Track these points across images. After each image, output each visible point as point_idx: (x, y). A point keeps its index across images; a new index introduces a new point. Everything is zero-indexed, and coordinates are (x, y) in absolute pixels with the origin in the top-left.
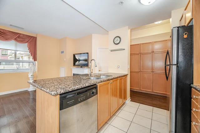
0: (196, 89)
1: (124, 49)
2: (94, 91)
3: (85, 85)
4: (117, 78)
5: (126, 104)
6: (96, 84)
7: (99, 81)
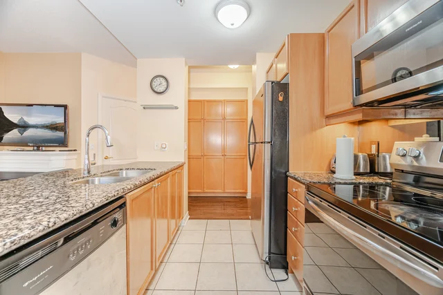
0: (296, 179)
1: (176, 108)
2: (118, 215)
3: (91, 206)
4: (167, 173)
5: (180, 229)
6: (121, 197)
7: (129, 187)
